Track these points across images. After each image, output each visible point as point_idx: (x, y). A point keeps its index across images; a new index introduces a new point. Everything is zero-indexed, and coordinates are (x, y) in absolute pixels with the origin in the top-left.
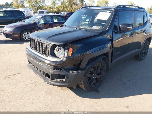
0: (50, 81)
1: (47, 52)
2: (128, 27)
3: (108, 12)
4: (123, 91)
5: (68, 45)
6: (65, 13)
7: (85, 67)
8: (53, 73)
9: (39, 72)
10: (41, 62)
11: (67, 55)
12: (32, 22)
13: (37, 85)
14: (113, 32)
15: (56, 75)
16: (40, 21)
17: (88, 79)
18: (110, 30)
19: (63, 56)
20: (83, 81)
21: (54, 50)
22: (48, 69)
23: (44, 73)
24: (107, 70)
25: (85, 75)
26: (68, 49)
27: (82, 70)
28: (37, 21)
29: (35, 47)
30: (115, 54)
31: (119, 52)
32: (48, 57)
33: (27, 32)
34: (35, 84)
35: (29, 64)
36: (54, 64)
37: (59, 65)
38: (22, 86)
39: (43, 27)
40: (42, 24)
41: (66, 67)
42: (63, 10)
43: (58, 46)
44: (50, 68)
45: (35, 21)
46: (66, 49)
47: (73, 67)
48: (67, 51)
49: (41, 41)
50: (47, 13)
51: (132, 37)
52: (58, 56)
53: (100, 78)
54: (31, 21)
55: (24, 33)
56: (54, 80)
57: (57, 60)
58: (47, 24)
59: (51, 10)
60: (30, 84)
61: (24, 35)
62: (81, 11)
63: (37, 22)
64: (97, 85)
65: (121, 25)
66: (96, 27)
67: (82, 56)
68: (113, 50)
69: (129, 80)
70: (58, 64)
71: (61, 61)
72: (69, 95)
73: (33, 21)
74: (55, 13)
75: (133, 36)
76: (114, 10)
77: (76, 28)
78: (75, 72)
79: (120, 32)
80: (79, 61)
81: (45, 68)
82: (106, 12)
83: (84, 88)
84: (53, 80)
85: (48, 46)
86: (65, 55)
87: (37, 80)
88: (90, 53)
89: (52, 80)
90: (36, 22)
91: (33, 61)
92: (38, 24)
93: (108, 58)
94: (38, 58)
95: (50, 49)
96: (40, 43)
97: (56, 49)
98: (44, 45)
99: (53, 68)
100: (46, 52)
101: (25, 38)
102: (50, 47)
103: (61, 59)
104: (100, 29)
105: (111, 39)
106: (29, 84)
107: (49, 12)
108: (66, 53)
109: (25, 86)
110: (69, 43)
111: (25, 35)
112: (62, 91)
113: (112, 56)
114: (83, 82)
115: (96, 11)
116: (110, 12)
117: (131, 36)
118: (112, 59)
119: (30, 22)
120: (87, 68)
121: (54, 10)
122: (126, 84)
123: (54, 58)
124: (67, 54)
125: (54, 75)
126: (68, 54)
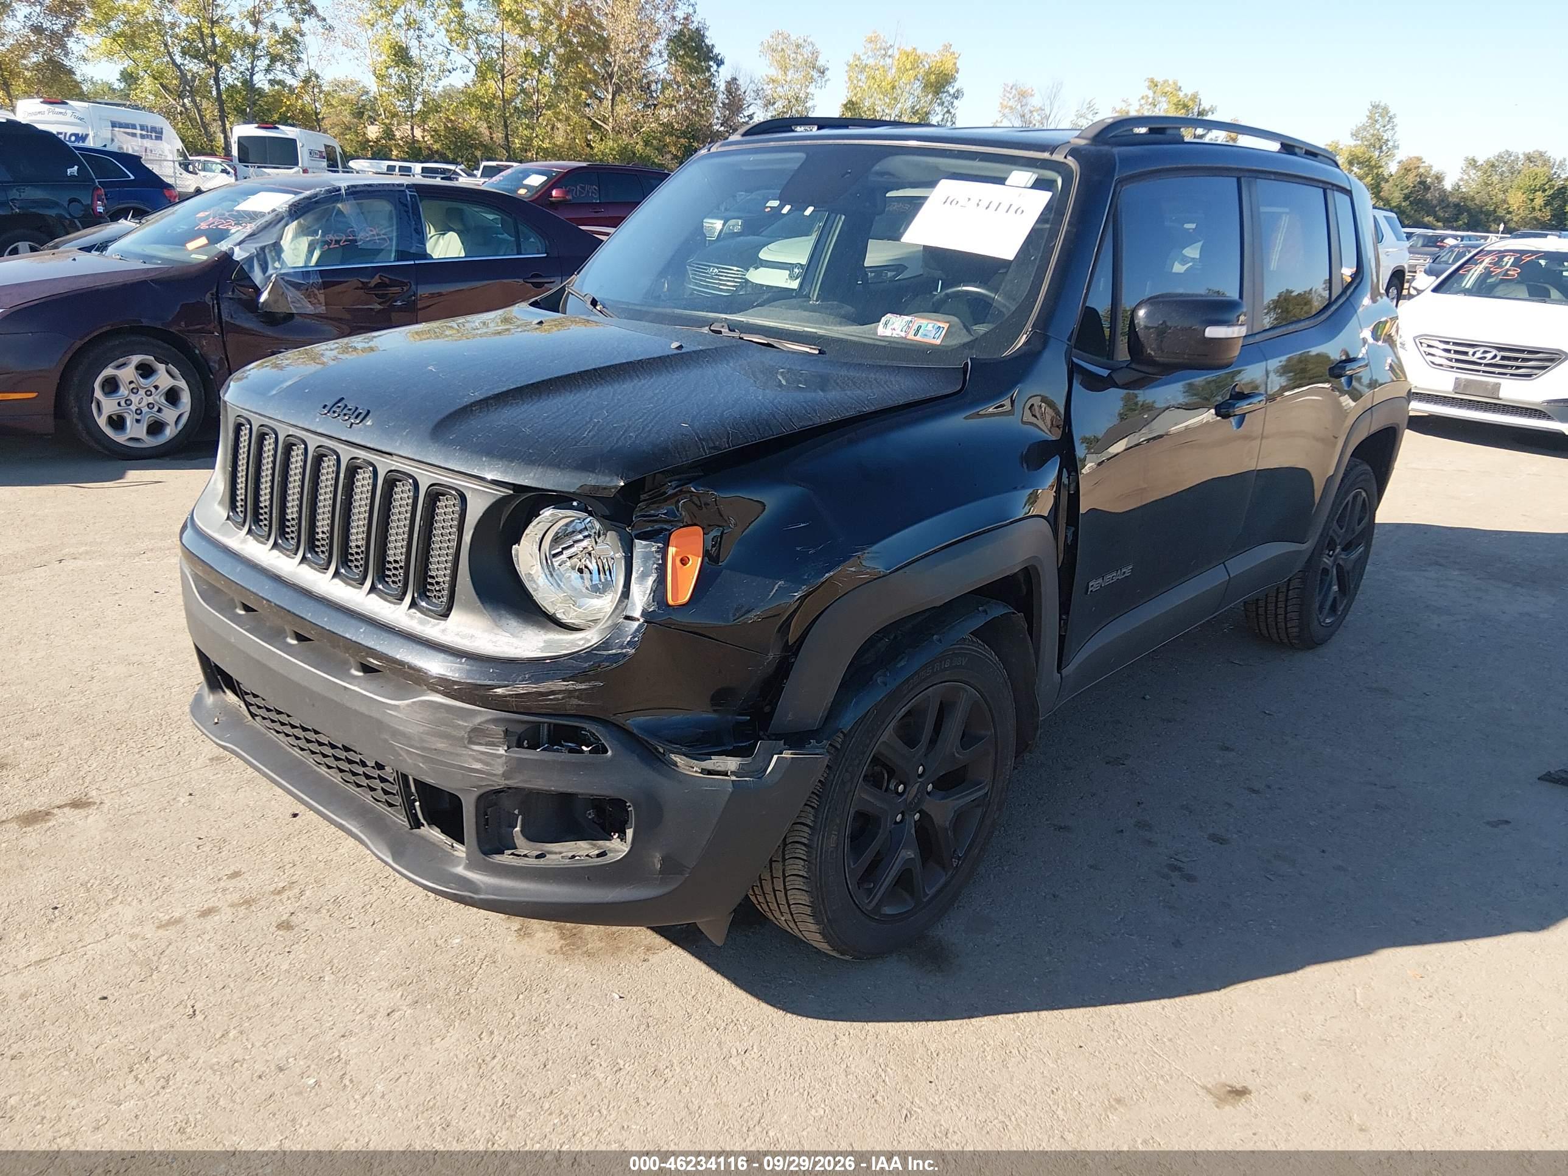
0: (469, 867)
1: (439, 569)
2: (1212, 332)
3: (1022, 177)
4: (1177, 944)
5: (659, 498)
6: (526, 174)
7: (821, 714)
8: (502, 783)
9: (336, 778)
10: (367, 669)
11: (654, 591)
12: (197, 251)
13: (301, 916)
14: (1073, 370)
15: (528, 799)
16: (277, 247)
17: (853, 838)
18: (1047, 355)
19: (606, 603)
20: (801, 852)
21: (517, 541)
22: (441, 745)
23: (395, 789)
24: (1023, 746)
25: (822, 792)
26: (660, 535)
27: (796, 739)
28: (252, 248)
29: (292, 512)
30: (1095, 585)
31: (1127, 571)
32: (445, 615)
33: (136, 359)
34: (282, 911)
35: (210, 699)
36: (522, 688)
37: (570, 693)
38: (133, 937)
39: (310, 309)
40: (299, 281)
41: (641, 719)
42: (499, 136)
43: (561, 500)
44: (476, 735)
45: (224, 246)
46: (644, 536)
47: (707, 715)
48: (646, 558)
49: (362, 454)
50: (333, 166)
51: (1233, 421)
52: (551, 610)
53: (960, 818)
54: (184, 244)
55: (108, 371)
56: (506, 858)
57: (548, 644)
58: (354, 282)
59: (373, 132)
60: (226, 915)
61: (98, 394)
62: (752, 158)
63: (249, 260)
64: (931, 892)
65: (1142, 313)
66: (918, 321)
67: (803, 598)
68: (1071, 550)
69: (1215, 838)
70: (560, 685)
71: (590, 653)
72: (654, 1010)
73: (203, 241)
74: (417, 167)
75: (1242, 418)
76: (1071, 161)
77: (710, 323)
78: (732, 763)
79: (1132, 376)
80: (773, 655)
81: (411, 730)
82: (1001, 181)
83: (811, 932)
84: (498, 858)
85: (446, 509)
86: (626, 593)
87: (300, 871)
88: (881, 569)
89: (486, 853)
90: (239, 255)
91: (273, 665)
92: (257, 276)
93: (1029, 619)
94: (340, 631)
95: (467, 538)
96: (353, 470)
97: (533, 531)
98: (402, 495)
99: (499, 730)
100: (426, 568)
101: (117, 423)
102: (476, 509)
103: (590, 638)
104: (954, 342)
105: (1054, 436)
106: (206, 913)
107: (347, 157)
108: (644, 576)
109: (171, 932)
110: (675, 471)
111: (111, 386)
112: (573, 970)
113: (1065, 607)
114: (797, 867)
115: (895, 163)
116: (1039, 185)
117: (1225, 416)
118: (1062, 639)
119: (167, 252)
120: (847, 720)
121: (402, 131)
122: (1190, 878)
123: (513, 623)
124: (650, 581)
125: (506, 802)
126: (661, 581)
